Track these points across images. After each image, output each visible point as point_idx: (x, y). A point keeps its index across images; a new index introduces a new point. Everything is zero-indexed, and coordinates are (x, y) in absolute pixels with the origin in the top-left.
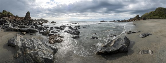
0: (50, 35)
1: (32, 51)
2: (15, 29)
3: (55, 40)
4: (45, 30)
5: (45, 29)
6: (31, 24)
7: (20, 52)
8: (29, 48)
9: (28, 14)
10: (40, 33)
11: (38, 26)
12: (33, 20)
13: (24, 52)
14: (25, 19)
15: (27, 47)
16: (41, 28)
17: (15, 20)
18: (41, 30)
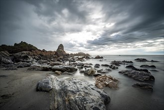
0: (96, 76)
1: (77, 96)
2: (44, 68)
3: (105, 84)
4: (87, 69)
5: (88, 67)
6: (67, 60)
7: (59, 99)
8: (72, 92)
9: (61, 46)
10: (82, 72)
11: (76, 62)
12: (68, 54)
13: (67, 99)
14: (56, 53)
15: (70, 91)
16: (82, 66)
17: (42, 56)
18: (82, 68)
